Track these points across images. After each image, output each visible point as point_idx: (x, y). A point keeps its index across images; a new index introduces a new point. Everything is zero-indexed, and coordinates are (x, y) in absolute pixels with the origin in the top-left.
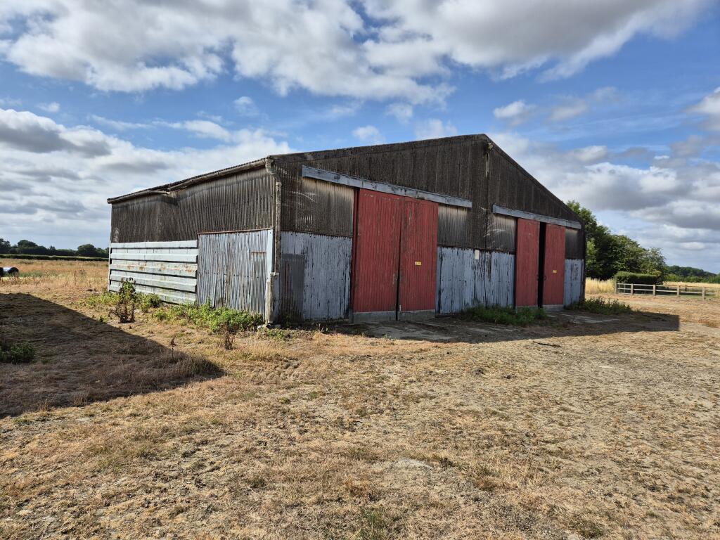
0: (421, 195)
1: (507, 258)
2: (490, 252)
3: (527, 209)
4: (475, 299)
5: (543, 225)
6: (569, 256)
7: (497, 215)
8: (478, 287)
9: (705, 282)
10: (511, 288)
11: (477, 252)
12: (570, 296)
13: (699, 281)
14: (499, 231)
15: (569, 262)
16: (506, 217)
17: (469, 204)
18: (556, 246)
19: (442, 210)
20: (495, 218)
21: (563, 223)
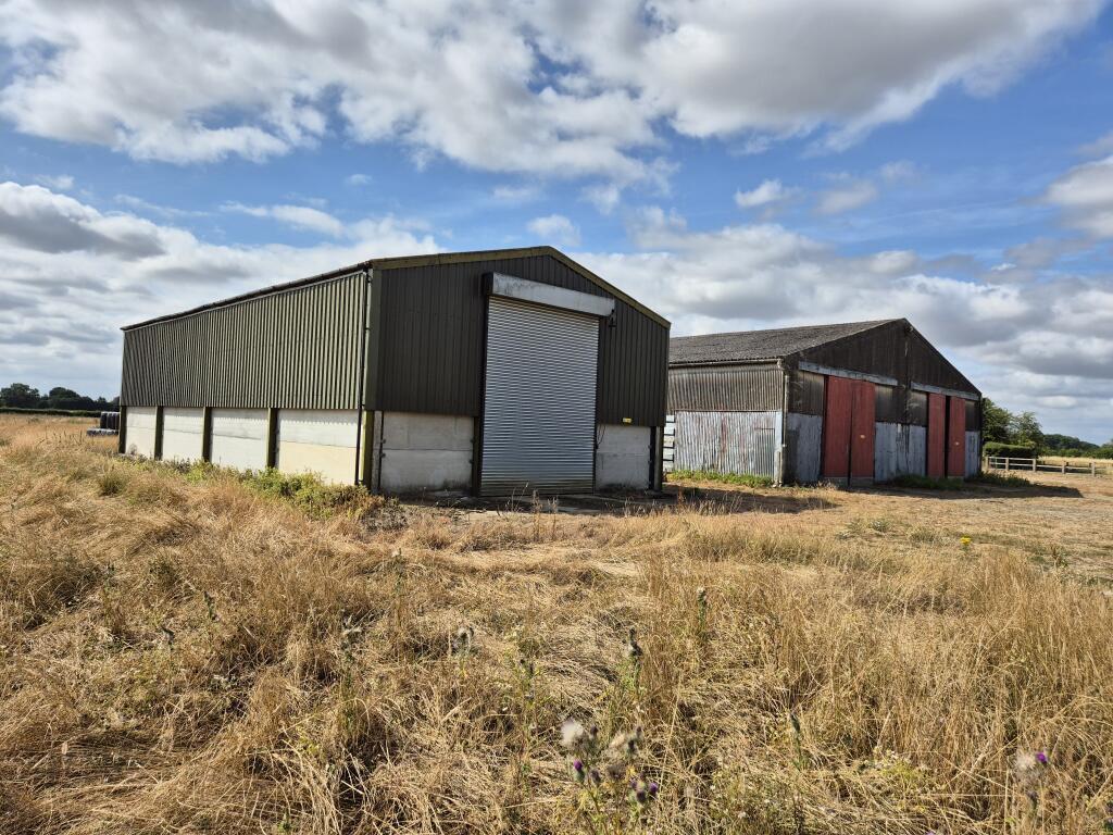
0: (865, 377)
1: (921, 430)
2: (908, 425)
3: (935, 384)
4: (898, 469)
5: (948, 398)
6: (969, 428)
7: (914, 390)
8: (900, 459)
9: (1087, 456)
10: (923, 458)
11: (899, 425)
12: (970, 468)
13: (1078, 455)
14: (915, 405)
15: (968, 434)
16: (920, 392)
17: (895, 383)
18: (959, 420)
19: (877, 389)
20: (912, 394)
21: (964, 395)
